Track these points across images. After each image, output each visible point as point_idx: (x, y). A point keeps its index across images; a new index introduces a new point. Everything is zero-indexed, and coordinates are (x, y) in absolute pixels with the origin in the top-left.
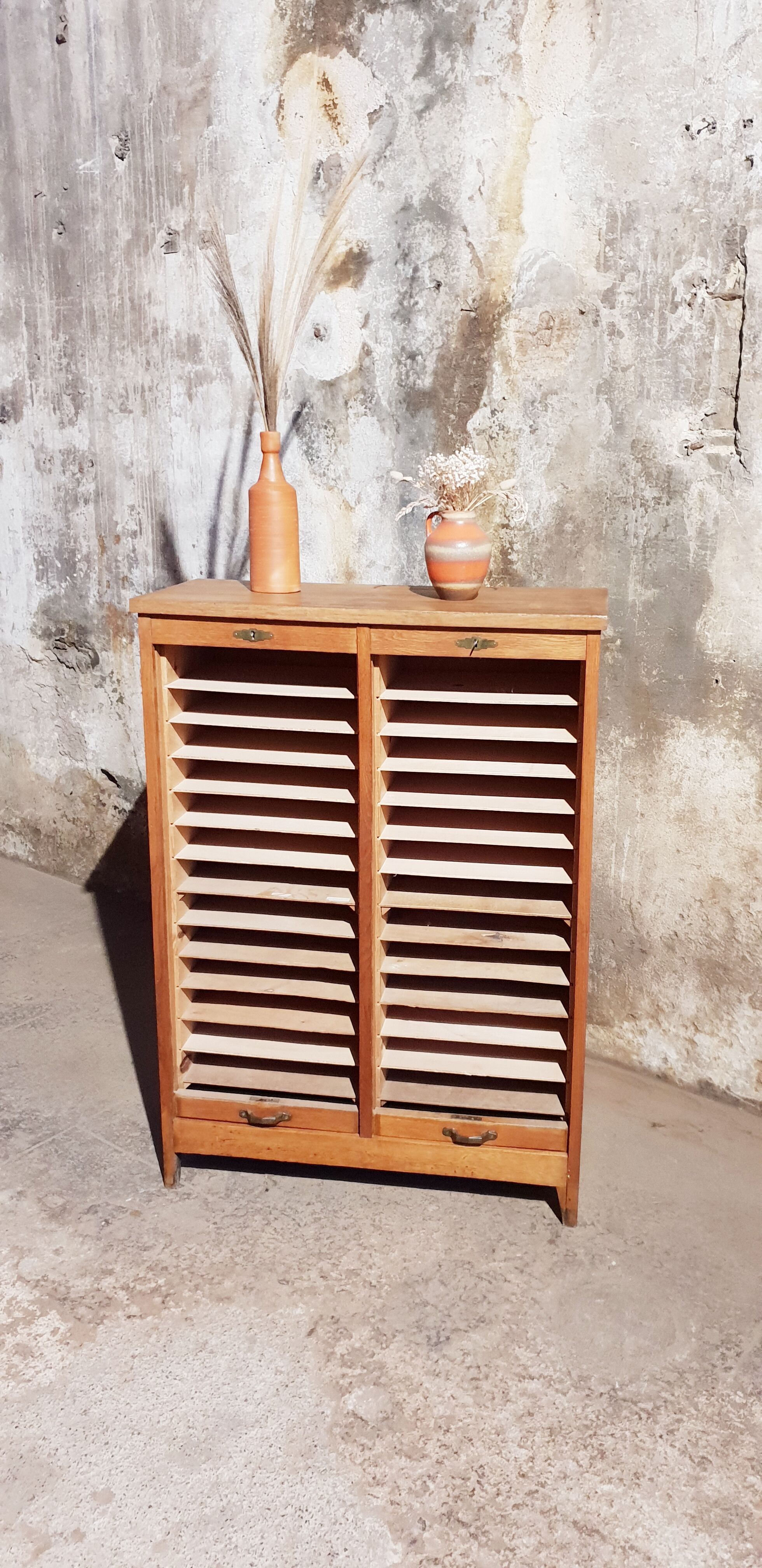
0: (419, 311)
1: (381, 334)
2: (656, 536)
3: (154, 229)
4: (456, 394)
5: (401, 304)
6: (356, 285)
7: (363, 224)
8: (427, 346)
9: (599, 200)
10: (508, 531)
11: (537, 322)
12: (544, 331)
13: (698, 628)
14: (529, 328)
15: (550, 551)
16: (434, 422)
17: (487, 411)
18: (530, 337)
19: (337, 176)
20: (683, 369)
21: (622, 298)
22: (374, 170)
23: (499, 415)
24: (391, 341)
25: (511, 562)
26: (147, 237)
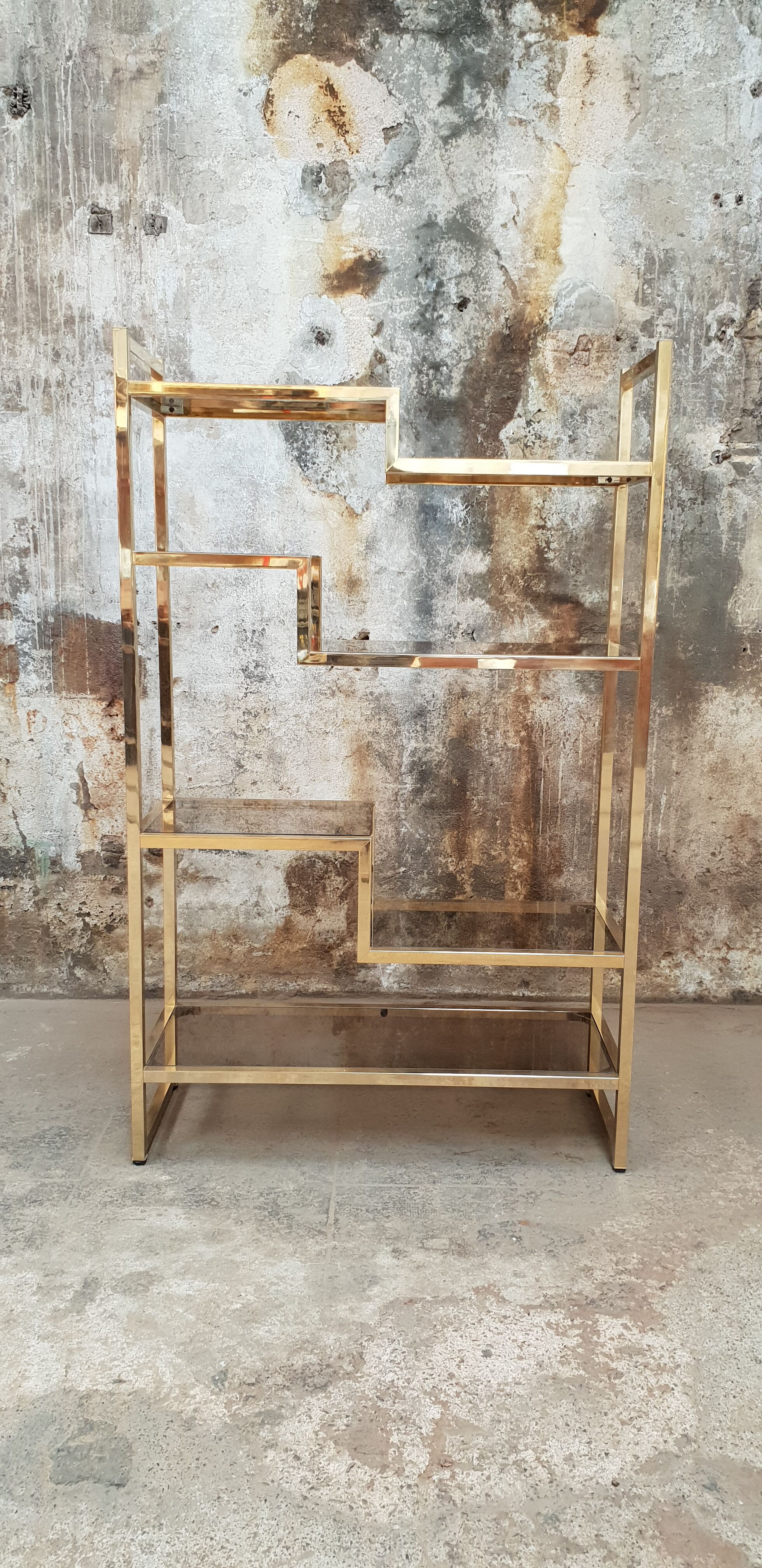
0: (444, 324)
1: (397, 343)
2: (692, 531)
3: (69, 204)
4: (487, 405)
5: (423, 315)
6: (366, 293)
7: (377, 234)
8: (453, 358)
9: (637, 245)
10: (544, 531)
11: (575, 344)
12: (581, 353)
13: (729, 606)
14: (567, 348)
15: (589, 549)
16: (461, 430)
17: (522, 422)
18: (568, 357)
19: (344, 183)
20: (716, 392)
21: (661, 329)
22: (391, 183)
23: (536, 426)
24: (409, 351)
25: (547, 560)
26: (59, 211)
